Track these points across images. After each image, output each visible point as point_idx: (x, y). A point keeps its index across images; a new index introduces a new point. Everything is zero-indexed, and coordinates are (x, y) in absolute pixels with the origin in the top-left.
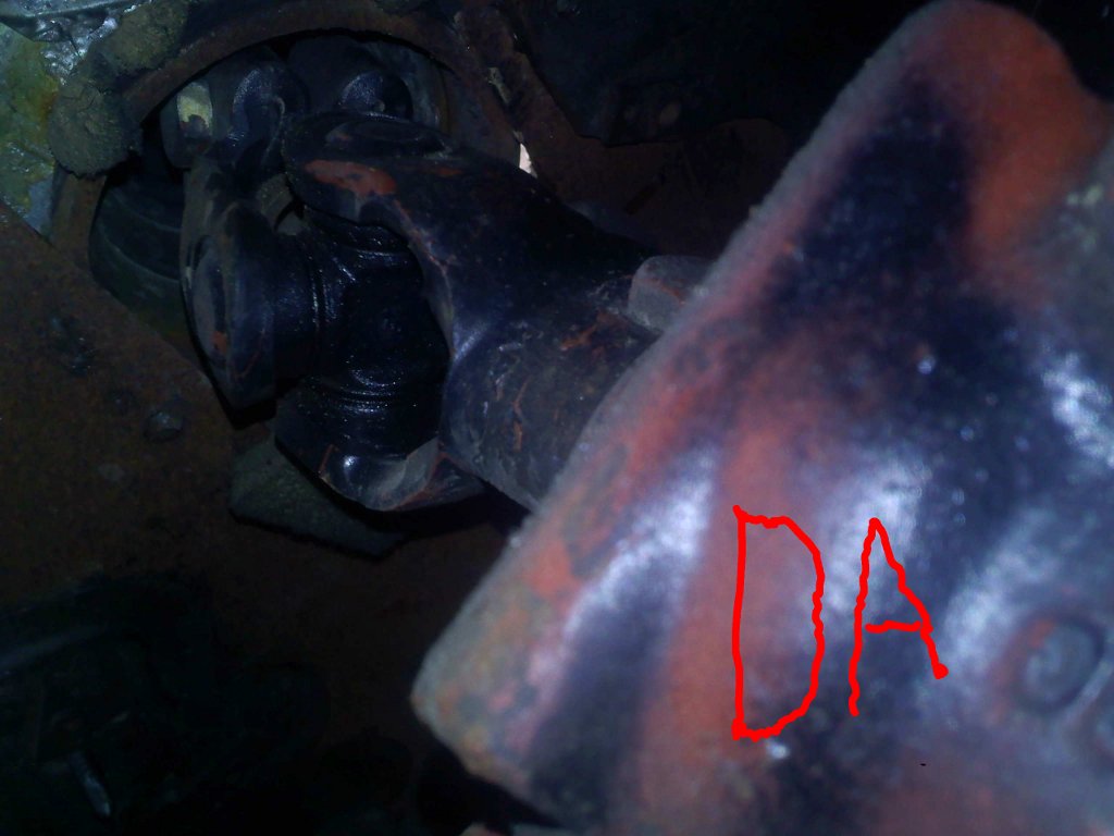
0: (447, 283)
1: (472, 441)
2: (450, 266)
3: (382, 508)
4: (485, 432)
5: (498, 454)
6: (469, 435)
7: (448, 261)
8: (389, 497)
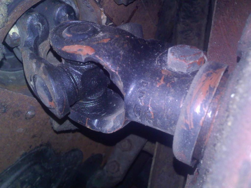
0: (119, 76)
1: (136, 116)
2: (118, 71)
3: (109, 133)
4: (141, 115)
5: (146, 119)
6: (135, 115)
7: (117, 70)
8: (110, 130)
